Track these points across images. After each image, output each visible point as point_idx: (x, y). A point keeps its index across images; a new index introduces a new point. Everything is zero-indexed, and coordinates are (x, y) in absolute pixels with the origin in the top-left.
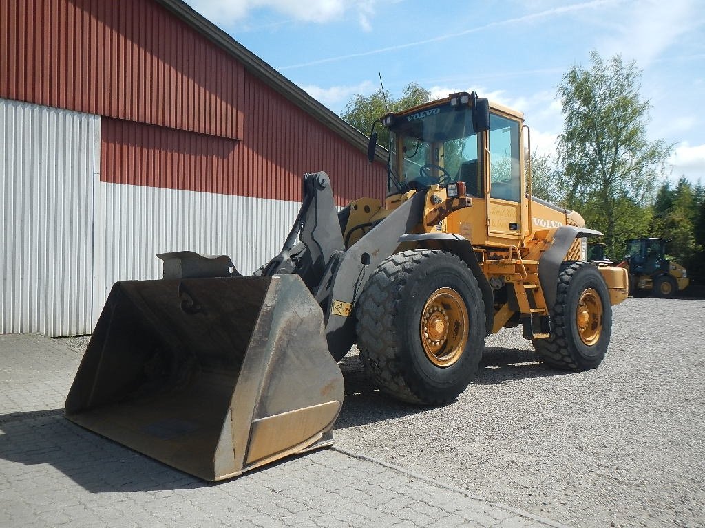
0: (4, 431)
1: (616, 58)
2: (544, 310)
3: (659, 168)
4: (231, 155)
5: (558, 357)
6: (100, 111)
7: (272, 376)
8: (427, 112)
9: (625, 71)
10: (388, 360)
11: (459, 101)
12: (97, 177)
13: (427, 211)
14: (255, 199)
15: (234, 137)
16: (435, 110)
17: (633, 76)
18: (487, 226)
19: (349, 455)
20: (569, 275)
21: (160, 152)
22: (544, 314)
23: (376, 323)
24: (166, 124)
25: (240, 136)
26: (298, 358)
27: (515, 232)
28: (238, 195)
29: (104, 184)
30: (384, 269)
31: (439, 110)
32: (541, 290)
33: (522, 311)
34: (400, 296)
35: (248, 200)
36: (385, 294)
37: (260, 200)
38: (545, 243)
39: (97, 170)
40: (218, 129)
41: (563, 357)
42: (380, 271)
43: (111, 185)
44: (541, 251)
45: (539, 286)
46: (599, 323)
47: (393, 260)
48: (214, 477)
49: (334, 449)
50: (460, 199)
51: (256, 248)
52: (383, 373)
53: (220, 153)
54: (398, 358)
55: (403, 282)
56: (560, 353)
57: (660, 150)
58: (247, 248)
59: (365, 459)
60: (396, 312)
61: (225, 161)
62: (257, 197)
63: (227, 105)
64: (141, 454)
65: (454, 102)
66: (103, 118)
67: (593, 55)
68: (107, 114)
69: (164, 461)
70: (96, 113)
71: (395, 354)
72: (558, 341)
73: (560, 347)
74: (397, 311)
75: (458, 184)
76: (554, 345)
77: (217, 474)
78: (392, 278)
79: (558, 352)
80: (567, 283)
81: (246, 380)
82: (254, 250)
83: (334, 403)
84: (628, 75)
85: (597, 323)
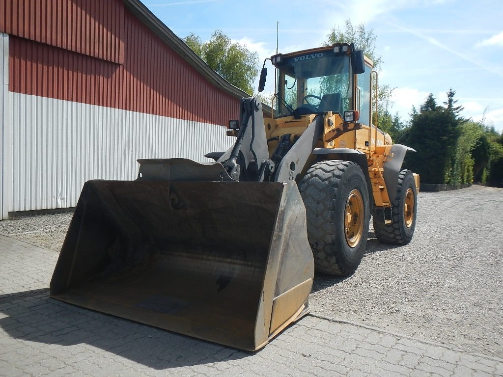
0: (6, 313)
1: (362, 26)
2: (388, 204)
3: (385, 104)
4: (114, 75)
5: (392, 236)
6: (8, 30)
7: (282, 263)
8: (312, 55)
9: (366, 36)
10: (326, 244)
11: (341, 49)
12: (7, 87)
13: (327, 131)
14: (131, 112)
15: (117, 62)
16: (318, 55)
17: (371, 39)
18: (355, 143)
19: (329, 320)
20: (401, 179)
21: (58, 69)
22: (388, 207)
23: (317, 216)
24: (63, 46)
25: (122, 61)
26: (294, 247)
27: (367, 148)
28: (119, 108)
29: (11, 93)
30: (316, 175)
31: (322, 54)
32: (386, 190)
33: (377, 205)
34: (335, 197)
35: (126, 112)
36: (323, 195)
37: (135, 113)
38: (385, 156)
39: (7, 81)
40: (104, 53)
41: (395, 236)
42: (312, 176)
43: (17, 94)
44: (383, 162)
45: (385, 187)
46: (412, 212)
47: (320, 168)
48: (254, 347)
49: (312, 316)
50: (355, 123)
51: (132, 151)
52: (319, 254)
53: (106, 74)
54: (333, 243)
55: (336, 185)
56: (394, 233)
57: (386, 91)
58: (125, 151)
59: (344, 323)
60: (334, 209)
61: (109, 80)
62: (133, 111)
63: (111, 35)
64: (158, 328)
65: (336, 50)
66: (11, 37)
67: (347, 23)
68: (15, 33)
69: (189, 335)
70: (5, 32)
71: (332, 240)
72: (394, 225)
73: (395, 229)
74: (334, 207)
75: (354, 112)
76: (391, 228)
77: (256, 345)
78: (327, 182)
79: (393, 232)
80: (401, 184)
81: (271, 267)
82: (130, 152)
83: (310, 280)
84: (368, 39)
85: (410, 212)
